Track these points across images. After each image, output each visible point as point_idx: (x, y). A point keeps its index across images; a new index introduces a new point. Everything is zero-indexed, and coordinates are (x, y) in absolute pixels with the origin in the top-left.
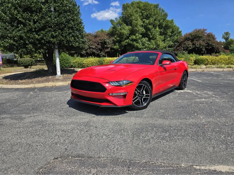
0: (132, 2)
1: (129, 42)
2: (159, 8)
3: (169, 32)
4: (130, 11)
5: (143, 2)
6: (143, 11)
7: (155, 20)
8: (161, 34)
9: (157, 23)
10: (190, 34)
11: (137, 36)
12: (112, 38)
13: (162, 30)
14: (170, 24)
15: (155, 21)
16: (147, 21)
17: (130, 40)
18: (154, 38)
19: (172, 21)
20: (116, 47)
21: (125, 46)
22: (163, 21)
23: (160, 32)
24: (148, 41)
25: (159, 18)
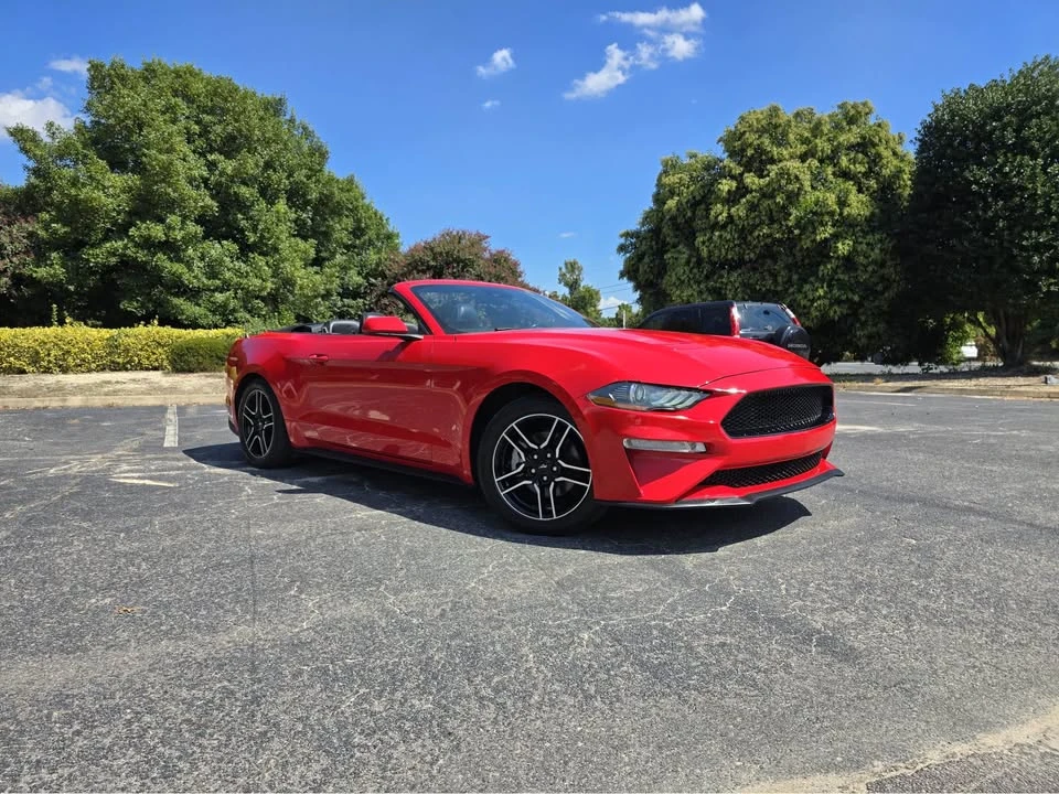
0: (150, 65)
1: (128, 252)
2: (288, 117)
3: (341, 229)
4: (132, 100)
5: (206, 74)
6: (207, 118)
7: (268, 165)
8: (302, 232)
9: (280, 179)
10: (429, 248)
11: (174, 229)
12: (24, 225)
13: (304, 215)
14: (338, 196)
15: (271, 172)
16: (229, 166)
17: (133, 241)
18: (266, 245)
19: (351, 181)
20: (52, 270)
21: (107, 270)
22: (309, 177)
23: (295, 222)
24: (238, 259)
25: (290, 159)
